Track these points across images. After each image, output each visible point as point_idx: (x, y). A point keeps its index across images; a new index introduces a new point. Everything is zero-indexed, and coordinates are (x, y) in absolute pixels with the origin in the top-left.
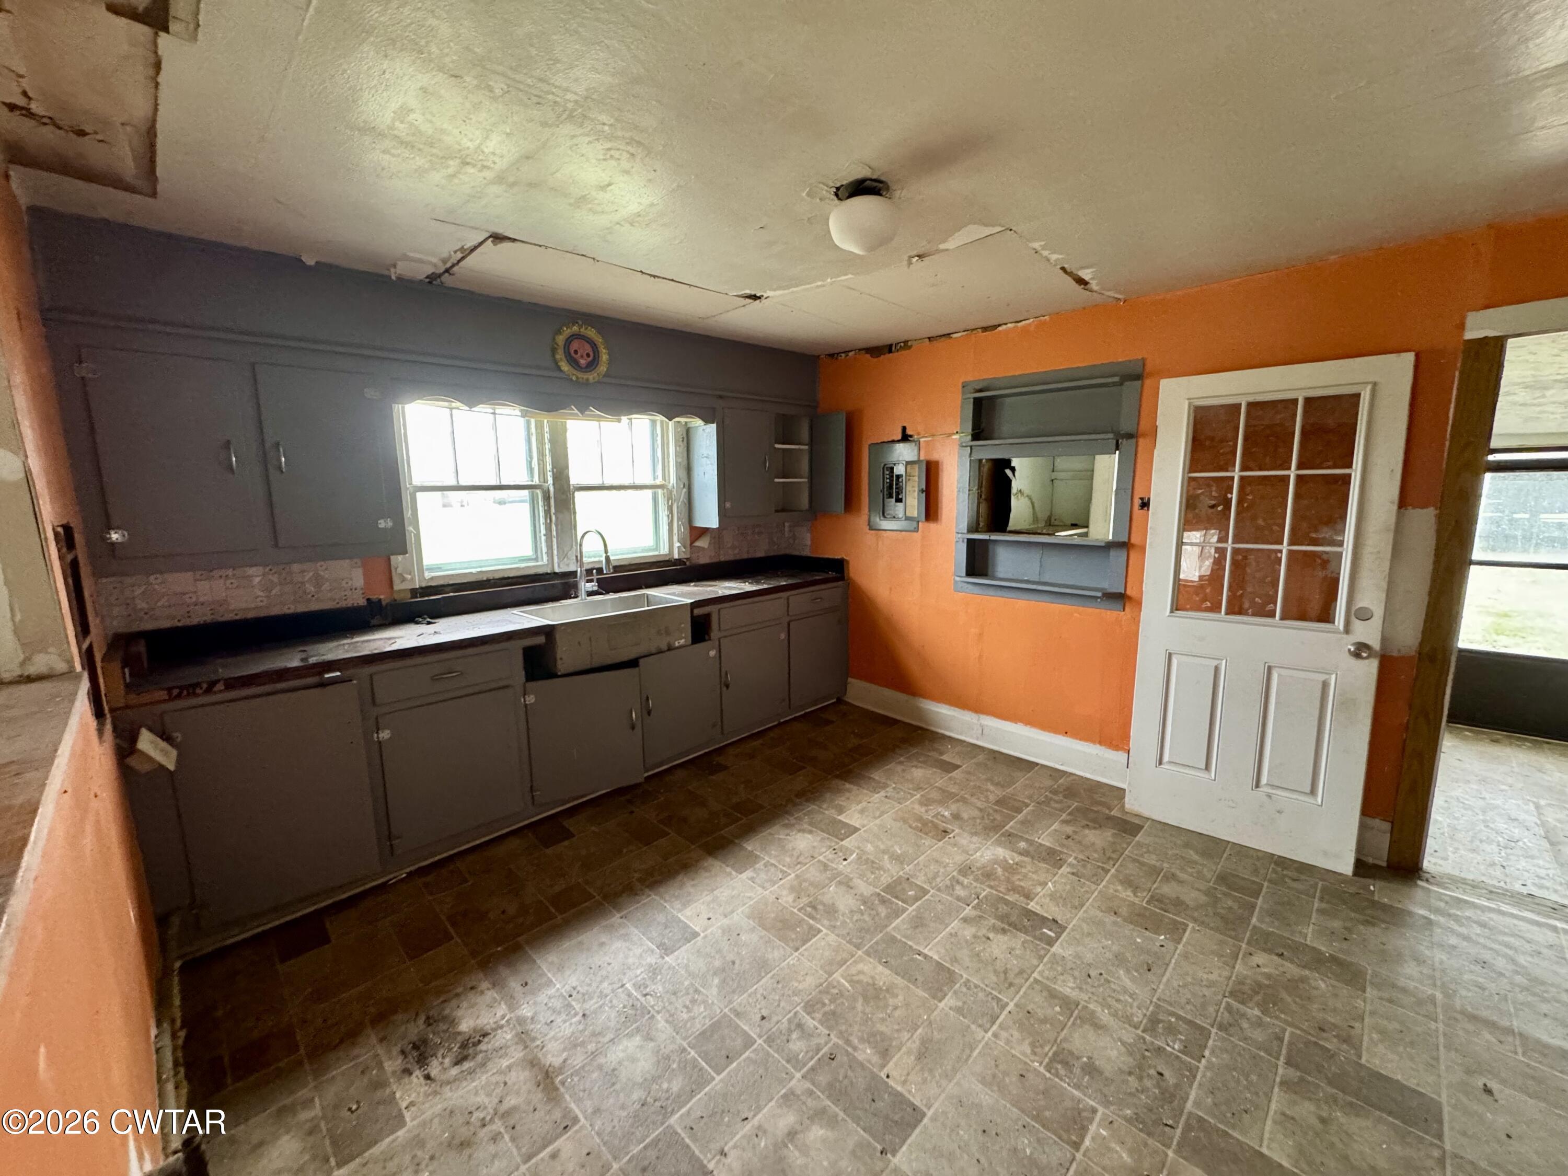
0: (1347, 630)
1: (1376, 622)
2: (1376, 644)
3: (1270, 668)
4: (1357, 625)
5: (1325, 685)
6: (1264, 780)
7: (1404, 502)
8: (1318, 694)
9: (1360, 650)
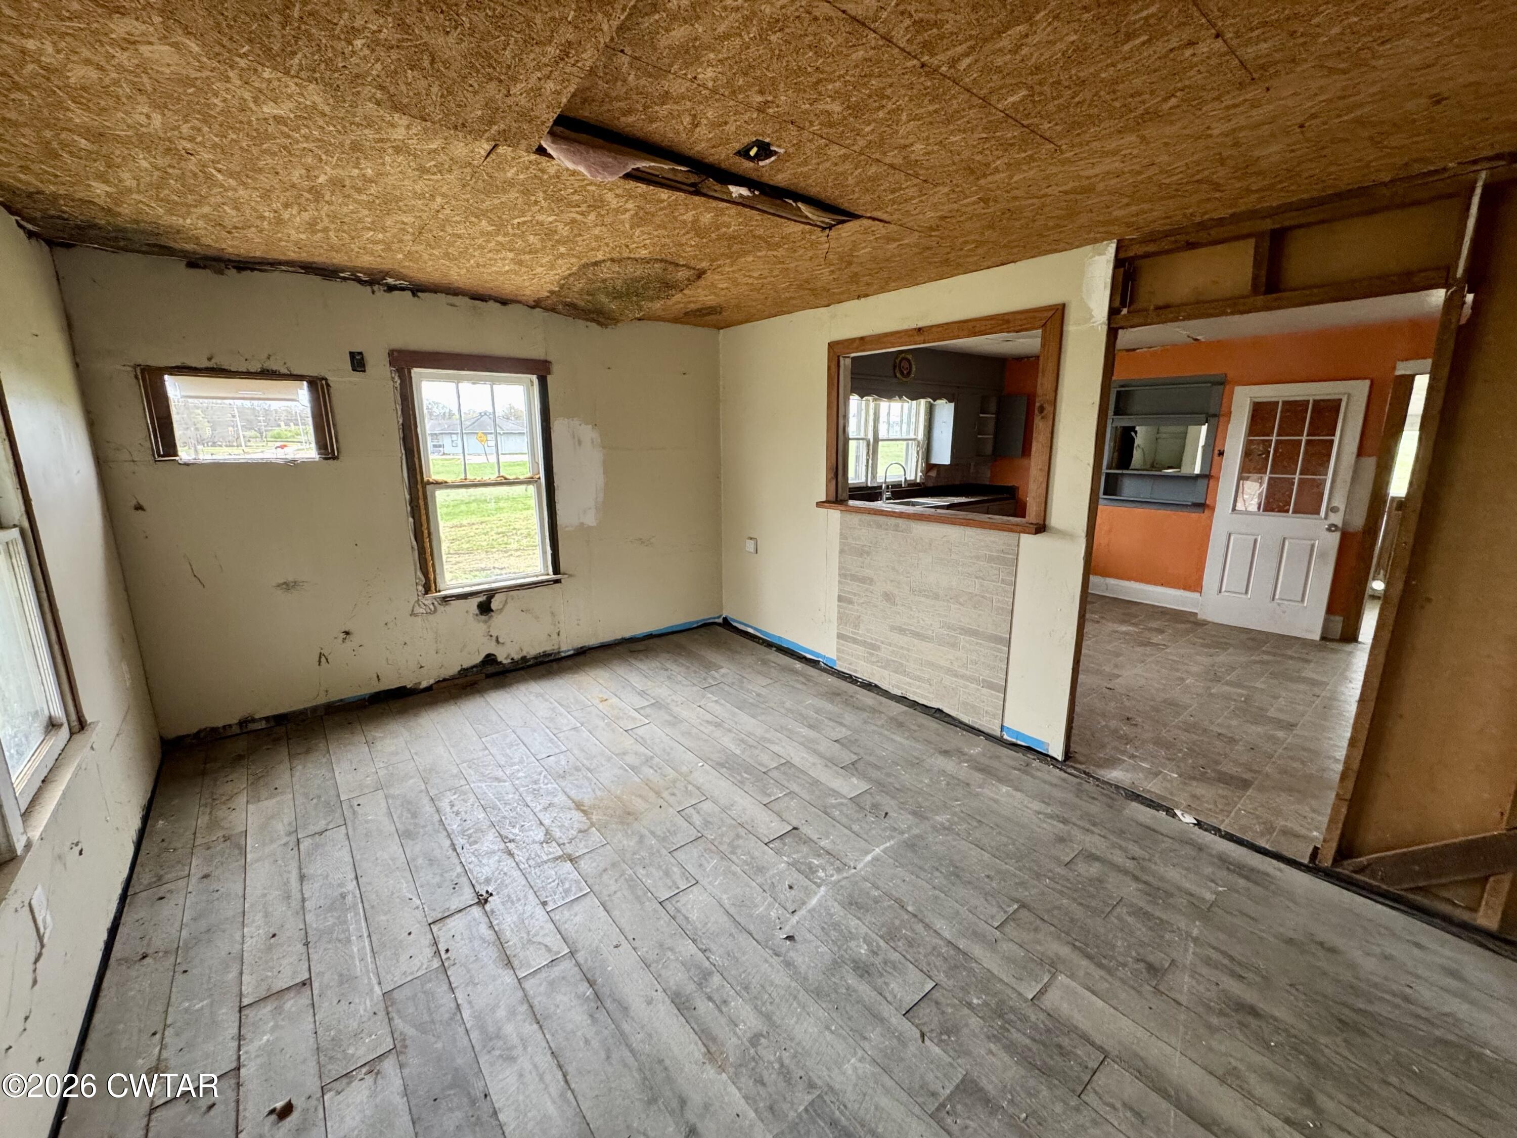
0: (1326, 518)
1: (1341, 514)
2: (1340, 525)
3: (1284, 539)
4: (1331, 515)
5: (1313, 546)
6: (1277, 597)
7: (1361, 452)
8: (1308, 551)
9: (1332, 528)
